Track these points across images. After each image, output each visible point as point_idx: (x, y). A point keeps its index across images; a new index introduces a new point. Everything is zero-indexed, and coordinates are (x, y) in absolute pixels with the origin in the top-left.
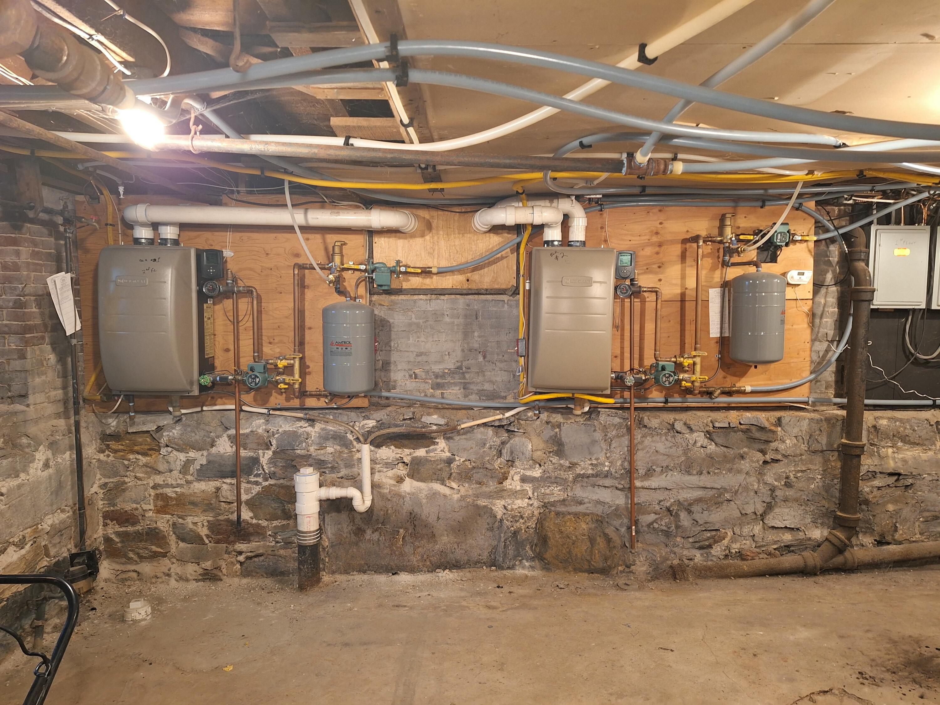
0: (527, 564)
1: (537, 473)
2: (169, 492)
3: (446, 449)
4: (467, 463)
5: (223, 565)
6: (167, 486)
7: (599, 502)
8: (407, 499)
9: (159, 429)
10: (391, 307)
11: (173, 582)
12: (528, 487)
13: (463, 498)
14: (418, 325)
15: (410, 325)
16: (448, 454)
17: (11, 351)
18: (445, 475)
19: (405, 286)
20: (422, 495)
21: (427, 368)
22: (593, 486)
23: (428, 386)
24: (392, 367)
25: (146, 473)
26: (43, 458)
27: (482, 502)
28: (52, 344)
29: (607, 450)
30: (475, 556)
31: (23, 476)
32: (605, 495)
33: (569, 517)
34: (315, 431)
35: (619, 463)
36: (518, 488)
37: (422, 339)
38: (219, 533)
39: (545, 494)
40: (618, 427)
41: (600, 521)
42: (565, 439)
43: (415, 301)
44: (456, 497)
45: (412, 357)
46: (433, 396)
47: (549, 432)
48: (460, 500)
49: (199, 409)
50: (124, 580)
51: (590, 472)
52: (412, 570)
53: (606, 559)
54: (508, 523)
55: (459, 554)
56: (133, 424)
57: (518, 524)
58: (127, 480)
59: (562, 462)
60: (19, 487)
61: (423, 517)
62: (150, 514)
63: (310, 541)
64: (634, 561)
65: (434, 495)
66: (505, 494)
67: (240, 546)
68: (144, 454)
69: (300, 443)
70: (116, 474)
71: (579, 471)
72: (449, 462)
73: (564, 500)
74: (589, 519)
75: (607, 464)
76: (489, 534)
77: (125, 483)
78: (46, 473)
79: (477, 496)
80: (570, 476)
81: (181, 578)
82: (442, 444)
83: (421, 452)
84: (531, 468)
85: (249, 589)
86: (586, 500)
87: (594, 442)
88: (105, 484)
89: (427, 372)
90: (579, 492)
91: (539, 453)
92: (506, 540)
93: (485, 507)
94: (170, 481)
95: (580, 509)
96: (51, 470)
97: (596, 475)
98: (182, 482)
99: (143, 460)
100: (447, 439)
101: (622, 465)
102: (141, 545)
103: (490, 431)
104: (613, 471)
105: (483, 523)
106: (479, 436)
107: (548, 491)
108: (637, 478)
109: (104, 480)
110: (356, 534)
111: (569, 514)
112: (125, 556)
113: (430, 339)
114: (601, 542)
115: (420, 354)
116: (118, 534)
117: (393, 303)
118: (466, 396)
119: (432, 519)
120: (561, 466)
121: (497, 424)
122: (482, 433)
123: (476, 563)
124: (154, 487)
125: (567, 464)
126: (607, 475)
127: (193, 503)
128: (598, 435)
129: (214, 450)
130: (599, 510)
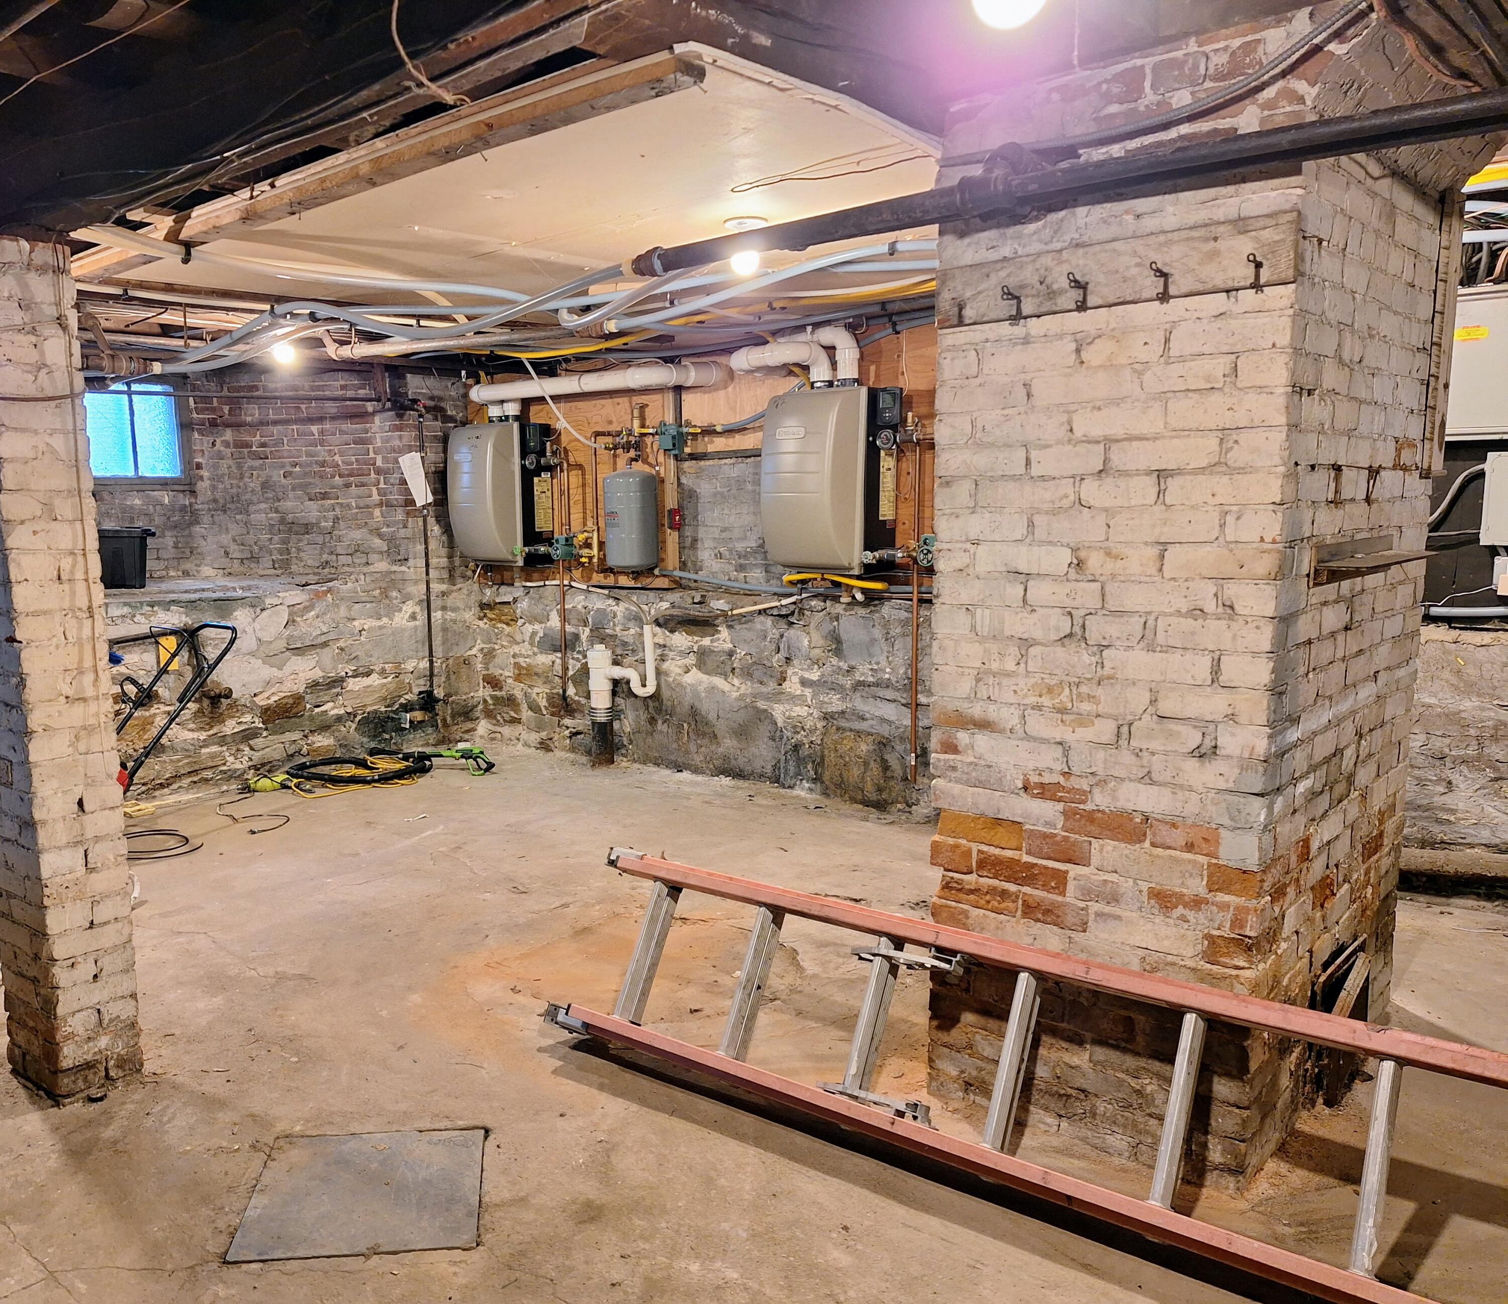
0: (807, 785)
1: (814, 675)
2: (521, 660)
3: (728, 639)
4: (748, 657)
5: (556, 737)
6: (522, 655)
7: (883, 720)
8: (688, 690)
9: (515, 600)
10: (698, 474)
11: (520, 746)
12: (808, 692)
13: (741, 698)
14: (722, 494)
15: (715, 495)
16: (731, 646)
17: (397, 522)
18: (728, 669)
19: (711, 448)
20: (701, 688)
21: (730, 546)
22: (875, 697)
23: (732, 568)
24: (699, 545)
25: (509, 642)
26: (410, 611)
27: (761, 704)
28: (437, 517)
29: (888, 652)
30: (758, 765)
31: (385, 620)
32: (889, 711)
33: (848, 734)
34: (620, 609)
35: (902, 671)
36: (798, 692)
37: (726, 511)
38: (554, 707)
39: (823, 702)
40: (905, 623)
41: (883, 744)
42: (844, 636)
43: (720, 466)
44: (735, 695)
45: (716, 533)
46: (736, 580)
47: (828, 627)
48: (737, 699)
49: (542, 583)
50: (493, 739)
51: (871, 679)
52: (696, 771)
53: (880, 790)
54: (789, 734)
55: (741, 762)
56: (498, 595)
57: (799, 736)
58: (497, 647)
59: (841, 664)
60: (380, 628)
61: (703, 713)
62: (510, 681)
63: (602, 718)
64: (918, 800)
65: (713, 689)
66: (783, 697)
67: (567, 721)
68: (508, 624)
69: (609, 621)
70: (489, 641)
71: (858, 677)
72: (731, 654)
73: (843, 712)
74: (871, 738)
75: (888, 670)
76: (771, 743)
77: (494, 649)
78: (412, 624)
79: (755, 696)
80: (848, 682)
81: (526, 745)
82: (724, 633)
83: (706, 641)
84: (810, 668)
85: (573, 763)
86: (868, 716)
87: (873, 641)
88: (482, 649)
89: (730, 551)
90: (859, 704)
91: (817, 651)
92: (786, 753)
93: (765, 710)
94: (523, 652)
95: (864, 726)
96: (417, 623)
97: (877, 685)
98: (530, 653)
99: (507, 629)
100: (730, 627)
101: (906, 673)
102: (505, 709)
103: (769, 621)
104: (894, 680)
105: (764, 730)
106: (759, 626)
107: (826, 699)
108: (922, 692)
109: (482, 646)
110: (651, 724)
111: (851, 730)
112: (495, 718)
113: (733, 511)
114: (875, 768)
115: (724, 530)
116: (492, 697)
117: (702, 470)
118: (768, 581)
119: (712, 716)
120: (840, 668)
121: (775, 612)
122: (762, 623)
123: (761, 776)
124: (514, 656)
125: (846, 667)
126: (888, 685)
127: (536, 674)
128: (878, 633)
129: (549, 624)
130: (885, 730)
